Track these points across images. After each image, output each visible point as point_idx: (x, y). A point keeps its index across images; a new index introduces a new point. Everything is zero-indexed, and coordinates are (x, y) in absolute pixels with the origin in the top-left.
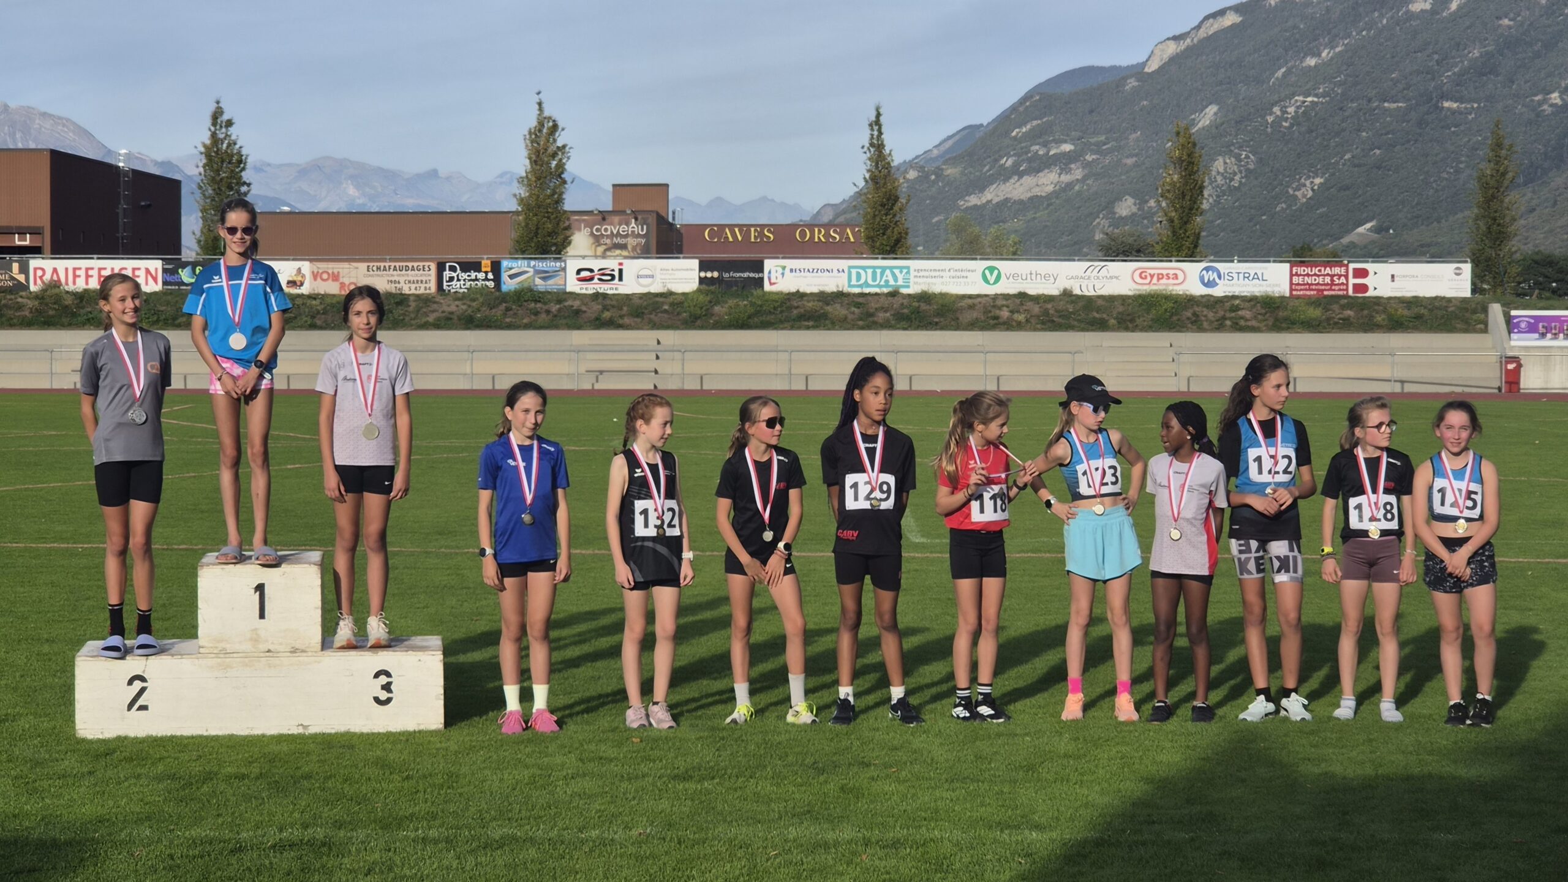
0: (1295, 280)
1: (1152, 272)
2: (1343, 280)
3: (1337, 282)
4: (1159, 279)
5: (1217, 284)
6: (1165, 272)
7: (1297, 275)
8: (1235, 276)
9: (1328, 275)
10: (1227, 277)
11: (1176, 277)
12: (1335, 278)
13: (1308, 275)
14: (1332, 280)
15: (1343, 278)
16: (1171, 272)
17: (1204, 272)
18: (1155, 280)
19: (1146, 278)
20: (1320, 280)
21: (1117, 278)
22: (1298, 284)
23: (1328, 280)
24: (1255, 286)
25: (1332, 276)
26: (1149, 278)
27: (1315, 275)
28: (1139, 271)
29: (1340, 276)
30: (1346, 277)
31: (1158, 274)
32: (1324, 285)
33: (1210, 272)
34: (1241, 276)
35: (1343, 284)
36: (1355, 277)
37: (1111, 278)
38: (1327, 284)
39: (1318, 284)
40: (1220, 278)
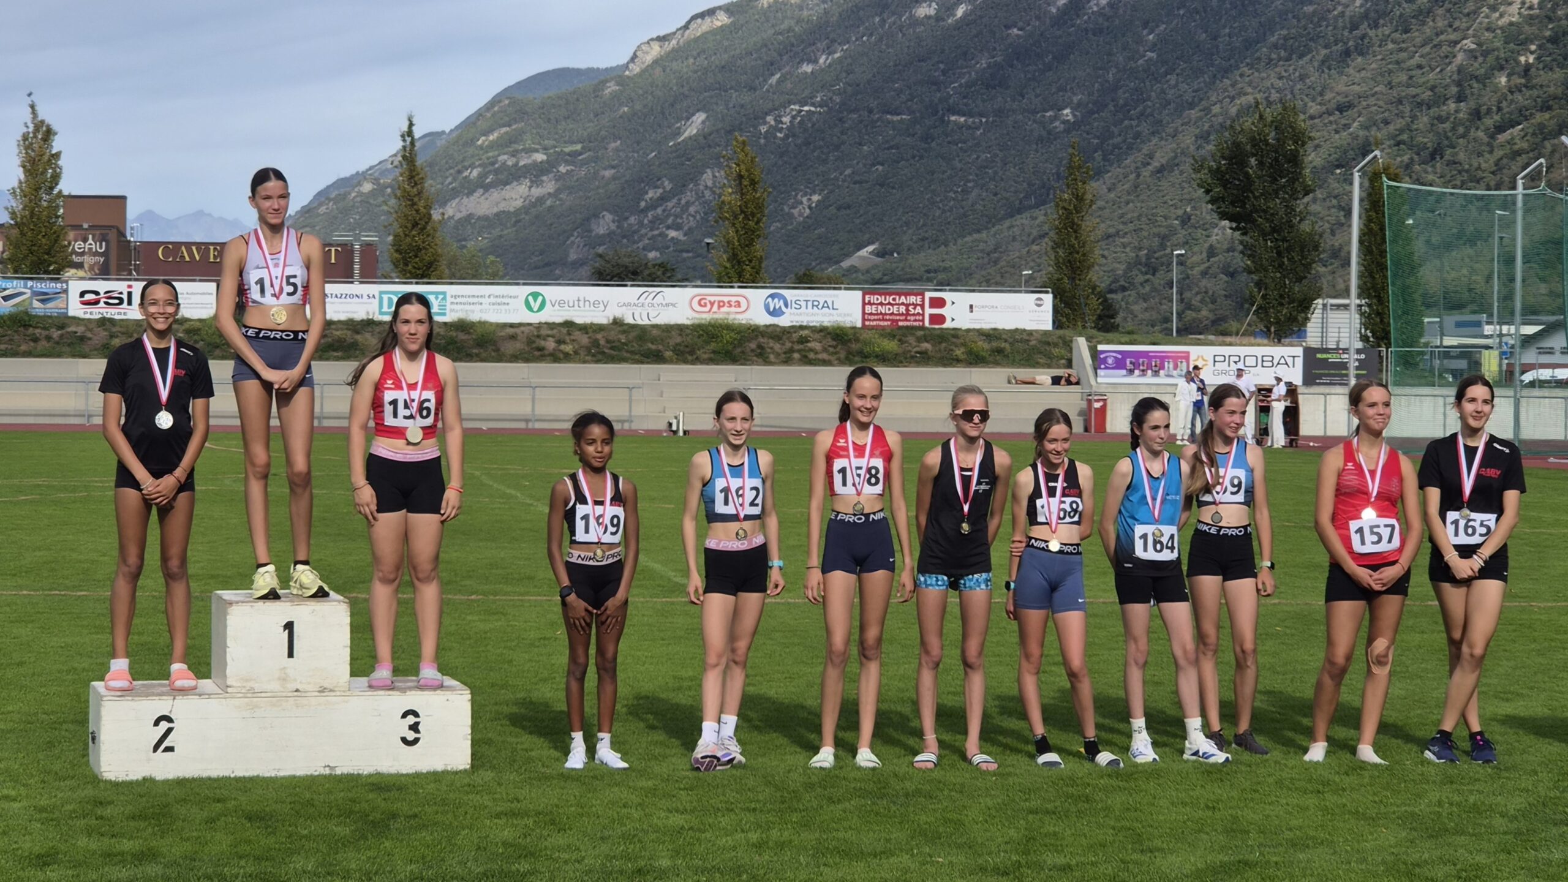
0: (868, 309)
1: (712, 299)
2: (919, 310)
3: (912, 311)
4: (719, 307)
5: (784, 313)
6: (726, 299)
7: (870, 303)
8: (803, 304)
9: (903, 304)
10: (794, 305)
11: (738, 304)
12: (910, 308)
13: (881, 304)
14: (907, 310)
15: (919, 308)
16: (734, 299)
17: (770, 299)
18: (715, 308)
19: (705, 305)
20: (895, 310)
21: (673, 305)
22: (871, 314)
23: (903, 309)
24: (825, 315)
25: (907, 305)
26: (709, 306)
27: (889, 304)
28: (698, 298)
29: (915, 306)
30: (922, 306)
31: (719, 302)
32: (899, 315)
33: (776, 300)
34: (810, 304)
35: (918, 314)
36: (932, 306)
37: (667, 305)
38: (902, 314)
39: (893, 314)
40: (786, 306)
